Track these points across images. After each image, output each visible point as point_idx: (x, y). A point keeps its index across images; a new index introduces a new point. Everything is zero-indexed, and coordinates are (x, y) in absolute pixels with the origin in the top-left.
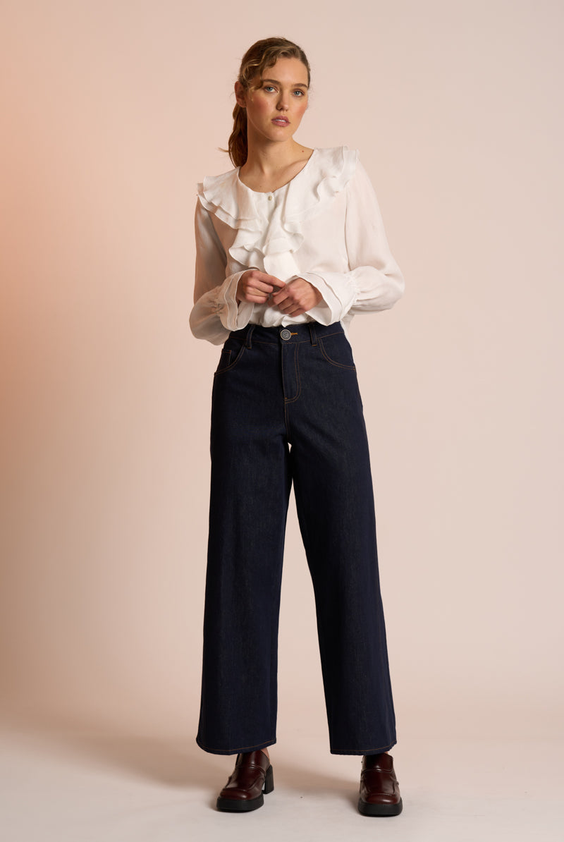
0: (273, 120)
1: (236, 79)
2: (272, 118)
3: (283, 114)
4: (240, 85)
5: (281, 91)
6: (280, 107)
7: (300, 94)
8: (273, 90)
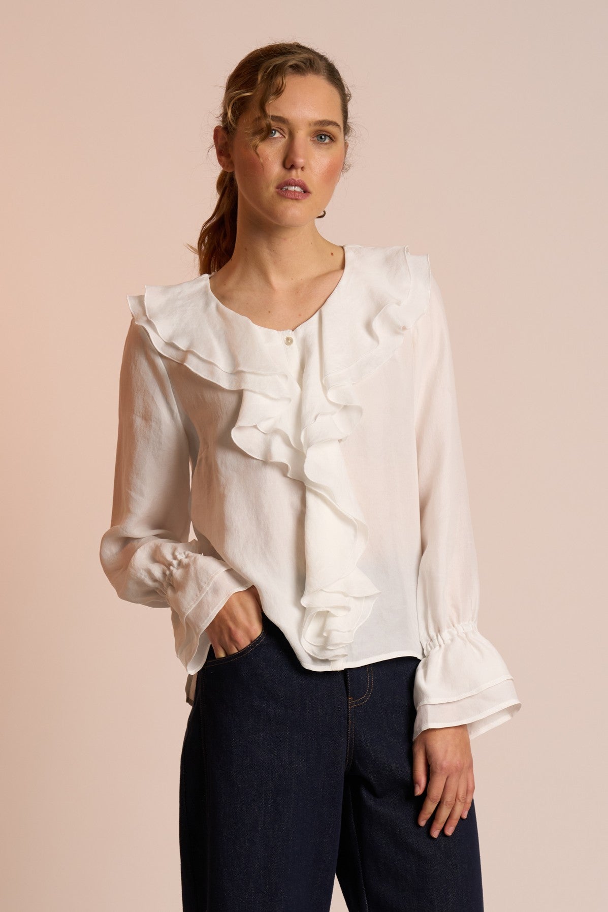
0: (277, 188)
1: (217, 122)
2: (275, 185)
3: (295, 175)
4: (222, 133)
5: (292, 135)
6: (289, 164)
7: (327, 140)
8: (277, 135)
